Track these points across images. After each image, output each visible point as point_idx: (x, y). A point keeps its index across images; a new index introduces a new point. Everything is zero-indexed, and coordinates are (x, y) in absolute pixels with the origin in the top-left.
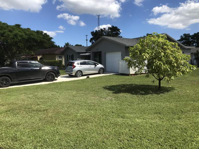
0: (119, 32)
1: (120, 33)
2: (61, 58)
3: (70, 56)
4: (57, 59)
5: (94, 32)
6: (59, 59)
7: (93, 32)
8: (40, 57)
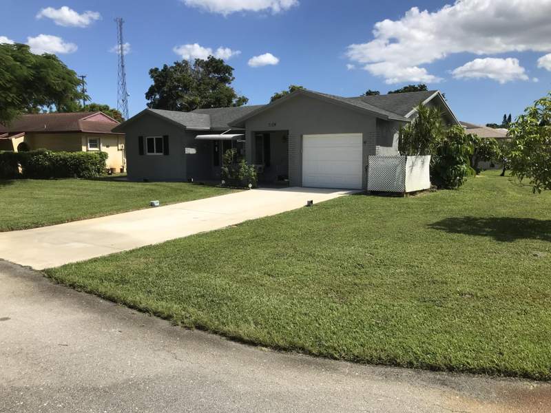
0: (230, 74)
1: (232, 80)
2: (96, 146)
3: (150, 141)
4: (84, 149)
5: (160, 70)
6: (90, 149)
7: (157, 69)
8: (21, 140)
